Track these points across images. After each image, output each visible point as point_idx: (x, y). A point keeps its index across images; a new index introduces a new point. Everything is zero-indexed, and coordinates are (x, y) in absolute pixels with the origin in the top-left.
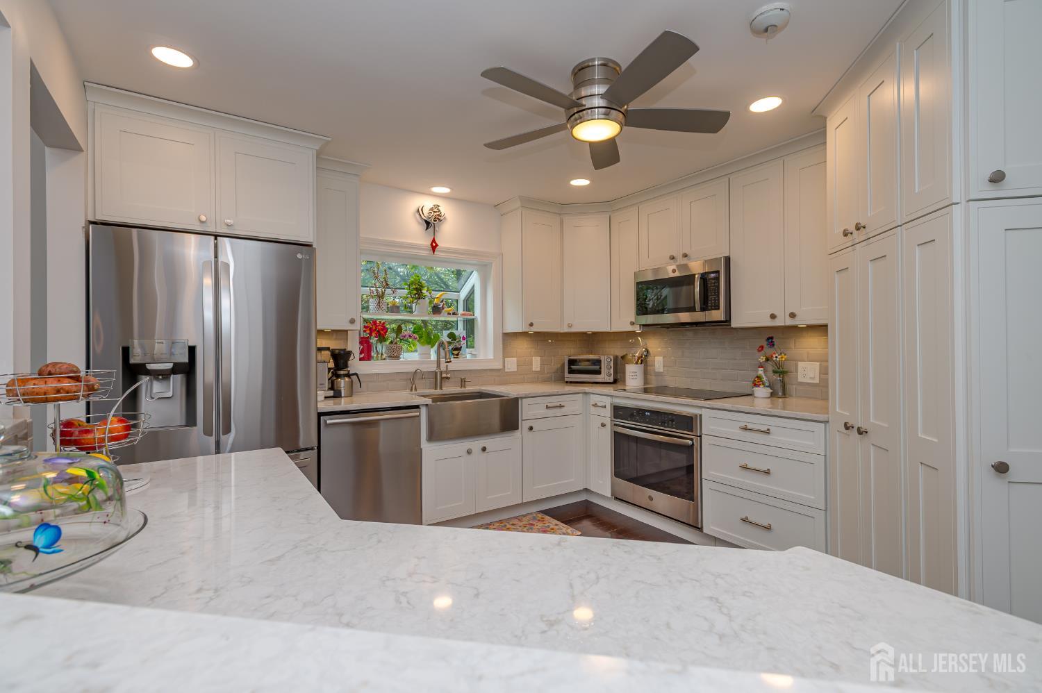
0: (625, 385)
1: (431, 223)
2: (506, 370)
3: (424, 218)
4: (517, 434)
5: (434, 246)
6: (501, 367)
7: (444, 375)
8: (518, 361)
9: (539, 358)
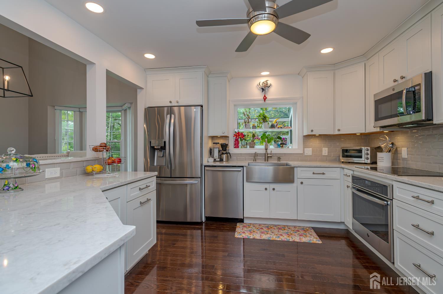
0: (377, 166)
1: (264, 88)
2: (305, 154)
3: (261, 87)
4: (295, 185)
5: (265, 99)
6: (302, 152)
7: (269, 155)
8: (312, 150)
9: (327, 149)
